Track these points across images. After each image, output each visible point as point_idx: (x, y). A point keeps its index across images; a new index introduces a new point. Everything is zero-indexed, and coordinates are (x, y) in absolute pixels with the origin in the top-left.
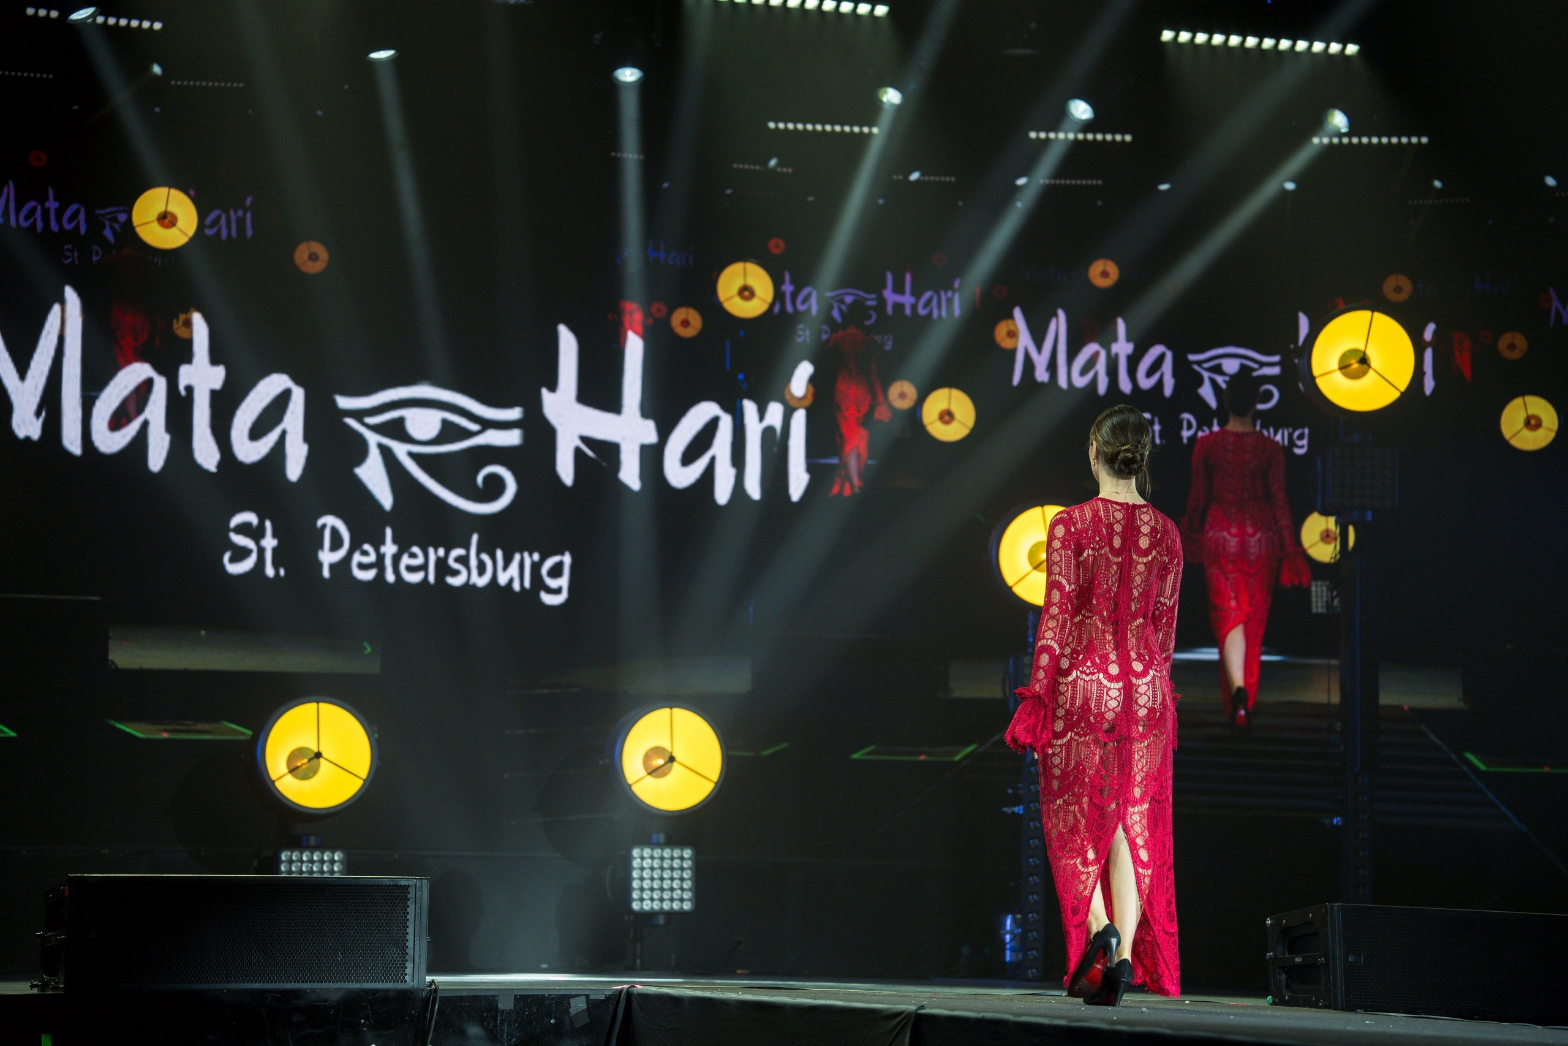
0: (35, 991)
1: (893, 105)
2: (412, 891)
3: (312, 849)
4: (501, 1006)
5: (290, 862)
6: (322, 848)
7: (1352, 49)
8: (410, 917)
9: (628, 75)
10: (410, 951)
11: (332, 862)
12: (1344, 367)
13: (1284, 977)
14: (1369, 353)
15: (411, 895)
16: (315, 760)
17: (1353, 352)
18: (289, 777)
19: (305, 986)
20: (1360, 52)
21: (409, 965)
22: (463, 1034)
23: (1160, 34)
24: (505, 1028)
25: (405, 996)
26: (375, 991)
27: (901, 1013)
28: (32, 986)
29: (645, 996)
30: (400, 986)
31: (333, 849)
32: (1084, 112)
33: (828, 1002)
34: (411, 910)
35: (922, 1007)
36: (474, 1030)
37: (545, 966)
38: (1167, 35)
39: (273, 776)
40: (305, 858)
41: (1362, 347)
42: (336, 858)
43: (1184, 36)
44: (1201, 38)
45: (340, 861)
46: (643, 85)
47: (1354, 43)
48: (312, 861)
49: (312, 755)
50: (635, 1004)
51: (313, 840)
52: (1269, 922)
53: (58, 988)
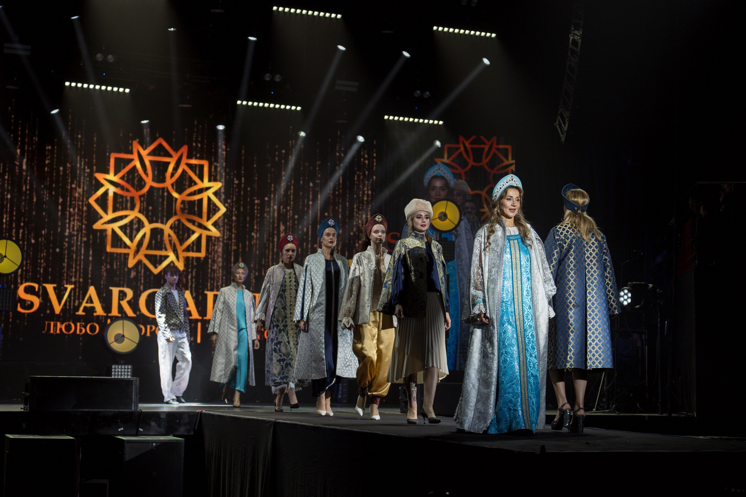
0: (22, 410)
1: (302, 136)
2: (134, 382)
3: (122, 365)
4: (161, 417)
5: (115, 368)
6: (125, 364)
7: (441, 123)
8: (133, 390)
9: (221, 127)
10: (133, 400)
11: (128, 368)
12: (440, 218)
13: (404, 404)
14: (447, 212)
15: (134, 383)
16: (122, 338)
17: (442, 213)
18: (115, 343)
19: (101, 410)
20: (443, 124)
21: (133, 404)
22: (150, 425)
23: (384, 117)
24: (163, 423)
25: (132, 413)
26: (122, 412)
27: (270, 421)
28: (21, 408)
29: (205, 414)
30: (131, 410)
31: (128, 364)
32: (362, 139)
33: (253, 417)
34: (134, 388)
35: (277, 419)
36: (153, 424)
37: (196, 400)
38: (386, 117)
39: (110, 342)
40: (120, 367)
41: (444, 211)
42: (129, 367)
43: (391, 118)
44: (396, 118)
45: (131, 369)
46: (224, 131)
47: (442, 121)
48: (122, 368)
49: (121, 336)
50: (202, 416)
51: (122, 362)
52: (400, 388)
53: (27, 410)
